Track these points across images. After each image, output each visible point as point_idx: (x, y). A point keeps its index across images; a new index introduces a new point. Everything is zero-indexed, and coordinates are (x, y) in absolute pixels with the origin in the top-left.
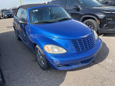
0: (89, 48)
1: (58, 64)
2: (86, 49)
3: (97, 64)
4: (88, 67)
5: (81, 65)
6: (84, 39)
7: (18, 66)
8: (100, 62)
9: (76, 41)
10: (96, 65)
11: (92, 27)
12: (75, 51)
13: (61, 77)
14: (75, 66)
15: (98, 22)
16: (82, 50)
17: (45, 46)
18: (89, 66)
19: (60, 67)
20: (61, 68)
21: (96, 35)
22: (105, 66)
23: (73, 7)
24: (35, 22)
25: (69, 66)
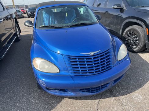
0: (96, 72)
1: (44, 86)
2: (89, 73)
4: (98, 99)
5: (81, 94)
6: (89, 58)
10: (112, 99)
11: (137, 38)
14: (71, 94)
16: (82, 73)
17: (34, 60)
19: (51, 90)
20: (52, 92)
25: (63, 92)
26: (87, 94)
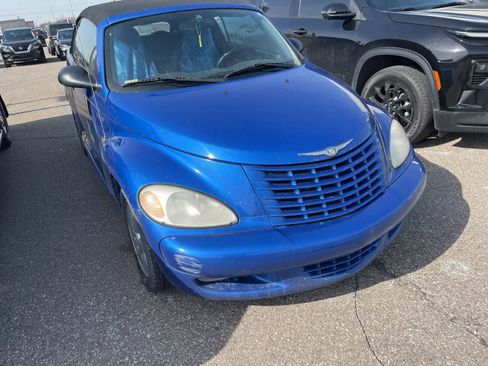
0: (348, 207)
2: (330, 212)
3: (393, 281)
4: (350, 291)
5: (306, 282)
6: (323, 165)
7: (55, 266)
9: (285, 172)
10: (389, 285)
11: (407, 104)
12: (275, 219)
13: (217, 329)
14: (277, 287)
16: (309, 215)
17: (142, 192)
18: (356, 284)
19: (210, 286)
20: (214, 291)
21: (399, 142)
22: (429, 292)
23: (326, 9)
24: (126, 82)
25: (250, 286)
26: (326, 280)
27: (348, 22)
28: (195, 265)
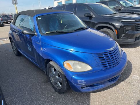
0: (116, 63)
1: (84, 84)
2: (113, 64)
3: (123, 82)
5: (108, 84)
6: (111, 53)
8: (126, 79)
9: (102, 55)
10: (123, 83)
12: (101, 68)
13: (85, 101)
14: (101, 86)
15: (115, 31)
16: (109, 66)
17: (64, 63)
18: (115, 85)
19: (84, 88)
20: (85, 90)
22: (133, 83)
23: (85, 14)
24: (46, 33)
25: (94, 87)
26: (112, 83)
27: (91, 17)
28: (84, 82)
